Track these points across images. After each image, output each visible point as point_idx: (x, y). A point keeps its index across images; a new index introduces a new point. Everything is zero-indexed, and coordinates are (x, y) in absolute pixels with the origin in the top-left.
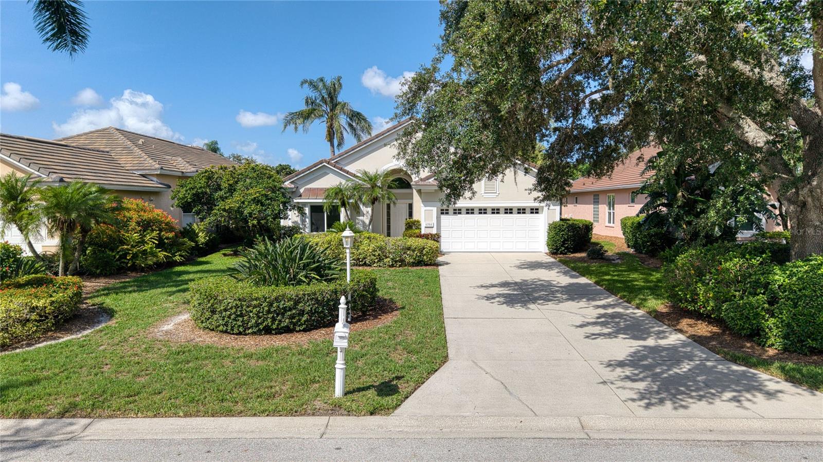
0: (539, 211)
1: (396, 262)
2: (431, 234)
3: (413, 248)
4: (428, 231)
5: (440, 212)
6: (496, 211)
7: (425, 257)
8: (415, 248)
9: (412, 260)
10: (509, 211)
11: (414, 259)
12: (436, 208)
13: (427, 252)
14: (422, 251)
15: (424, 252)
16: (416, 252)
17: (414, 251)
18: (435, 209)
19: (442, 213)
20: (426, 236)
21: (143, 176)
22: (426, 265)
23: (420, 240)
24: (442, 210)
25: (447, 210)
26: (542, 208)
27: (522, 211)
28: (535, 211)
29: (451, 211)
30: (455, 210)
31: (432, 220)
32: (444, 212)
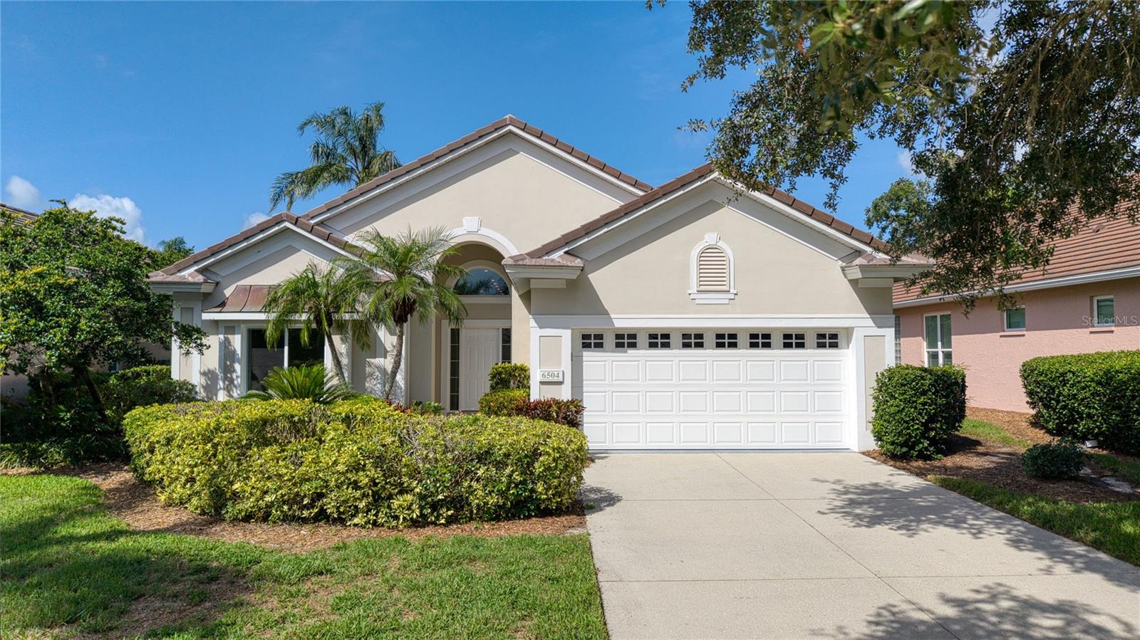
0: (841, 340)
1: (435, 506)
2: (557, 403)
3: (499, 454)
4: (549, 394)
5: (580, 341)
6: (726, 340)
7: (540, 487)
8: (507, 455)
9: (493, 500)
10: (760, 340)
11: (502, 494)
12: (570, 331)
13: (548, 469)
14: (530, 464)
15: (538, 468)
16: (508, 471)
17: (500, 465)
18: (566, 335)
19: (586, 346)
20: (543, 411)
22: (545, 513)
23: (525, 422)
24: (585, 337)
25: (600, 337)
26: (849, 331)
27: (794, 340)
28: (828, 340)
29: (609, 341)
30: (619, 336)
31: (559, 364)
32: (591, 341)
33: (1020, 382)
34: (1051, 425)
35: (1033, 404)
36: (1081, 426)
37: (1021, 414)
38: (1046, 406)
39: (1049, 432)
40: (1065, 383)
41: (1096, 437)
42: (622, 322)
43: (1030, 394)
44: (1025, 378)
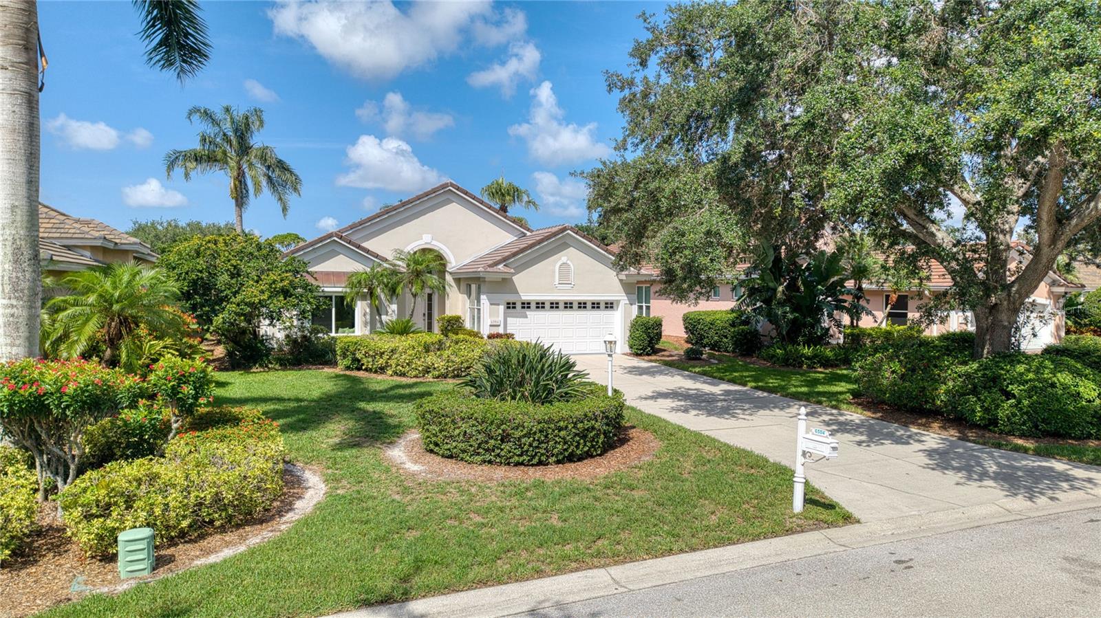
0: (615, 305)
4: (494, 331)
5: (507, 306)
6: (568, 306)
10: (582, 305)
12: (502, 301)
18: (501, 303)
19: (509, 308)
21: (69, 248)
24: (508, 304)
25: (514, 304)
26: (618, 302)
27: (596, 306)
28: (610, 305)
29: (519, 306)
30: (523, 303)
31: (498, 317)
32: (510, 306)
33: (682, 322)
34: (693, 342)
35: (686, 332)
36: (705, 341)
37: (681, 337)
38: (692, 333)
39: (693, 344)
40: (699, 323)
41: (709, 346)
42: (525, 297)
43: (686, 328)
44: (684, 321)
